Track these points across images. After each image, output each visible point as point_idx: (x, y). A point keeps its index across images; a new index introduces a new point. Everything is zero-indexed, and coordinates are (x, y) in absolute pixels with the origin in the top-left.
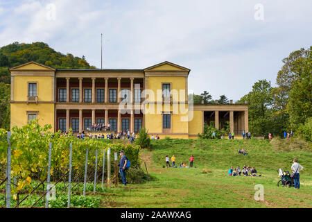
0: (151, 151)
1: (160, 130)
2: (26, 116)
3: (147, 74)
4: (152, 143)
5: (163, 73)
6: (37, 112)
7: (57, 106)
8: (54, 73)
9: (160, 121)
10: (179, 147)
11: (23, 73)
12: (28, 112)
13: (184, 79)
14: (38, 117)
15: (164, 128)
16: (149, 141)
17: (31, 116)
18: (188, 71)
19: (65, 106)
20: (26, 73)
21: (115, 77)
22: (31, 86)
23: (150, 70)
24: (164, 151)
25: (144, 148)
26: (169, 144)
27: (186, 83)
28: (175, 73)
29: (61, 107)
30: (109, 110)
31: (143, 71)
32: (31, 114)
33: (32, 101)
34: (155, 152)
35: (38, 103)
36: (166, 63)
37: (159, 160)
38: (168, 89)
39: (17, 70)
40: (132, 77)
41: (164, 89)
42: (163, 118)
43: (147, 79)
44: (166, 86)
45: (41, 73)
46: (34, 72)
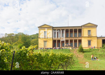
0: (83, 53)
1: (87, 46)
3: (83, 27)
4: (84, 50)
6: (46, 41)
8: (52, 28)
9: (87, 43)
10: (94, 52)
11: (42, 28)
12: (44, 41)
13: (95, 29)
14: (47, 43)
15: (88, 45)
16: (83, 49)
18: (97, 26)
21: (72, 29)
23: (84, 26)
24: (89, 53)
25: (81, 52)
26: (90, 50)
27: (96, 30)
28: (92, 27)
30: (70, 40)
31: (81, 27)
32: (45, 42)
34: (85, 53)
36: (89, 23)
37: (86, 56)
38: (90, 32)
39: (41, 28)
40: (78, 28)
41: (89, 32)
42: (88, 42)
43: (82, 29)
44: (89, 31)
45: (48, 28)
46: (46, 28)
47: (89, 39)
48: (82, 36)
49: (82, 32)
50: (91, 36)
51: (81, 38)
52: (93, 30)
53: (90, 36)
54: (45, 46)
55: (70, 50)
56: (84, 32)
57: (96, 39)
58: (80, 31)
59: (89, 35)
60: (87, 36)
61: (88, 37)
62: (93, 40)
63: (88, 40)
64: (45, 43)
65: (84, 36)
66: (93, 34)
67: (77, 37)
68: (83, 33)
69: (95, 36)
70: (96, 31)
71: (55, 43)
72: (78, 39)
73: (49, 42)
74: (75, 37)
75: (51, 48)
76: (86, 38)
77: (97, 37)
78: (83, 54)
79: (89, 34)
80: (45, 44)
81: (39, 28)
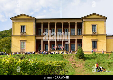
0: (84, 60)
1: (91, 50)
2: (20, 43)
3: (84, 20)
4: (85, 56)
5: (93, 19)
7: (36, 37)
8: (34, 20)
9: (91, 44)
10: (101, 58)
11: (18, 21)
12: (20, 41)
14: (26, 44)
15: (93, 48)
16: (83, 54)
17: (22, 43)
18: (106, 18)
19: (41, 37)
20: (20, 20)
21: (67, 22)
22: (23, 27)
23: (86, 18)
24: (92, 61)
25: (80, 59)
26: (95, 56)
27: (105, 24)
28: (99, 19)
29: (39, 38)
31: (82, 19)
32: (23, 42)
33: (23, 35)
34: (87, 61)
35: (26, 36)
36: (94, 14)
37: (89, 66)
38: (95, 28)
39: (15, 19)
40: (76, 22)
41: (93, 28)
43: (84, 23)
44: (94, 26)
45: (28, 20)
46: (24, 20)
47: (94, 38)
48: (83, 33)
49: (83, 27)
50: (97, 34)
51: (82, 37)
52: (99, 24)
53: (95, 34)
54: (22, 48)
55: (63, 56)
56: (87, 28)
57: (105, 38)
58: (80, 26)
59: (93, 33)
60: (91, 33)
61: (92, 35)
62: (100, 40)
63: (92, 40)
64: (22, 45)
65: (87, 34)
66: (100, 31)
67: (75, 36)
68: (85, 29)
69: (104, 34)
70: (105, 26)
71: (39, 45)
72: (76, 38)
73: (29, 42)
74: (72, 35)
75: (31, 53)
76: (89, 36)
77: (107, 36)
78: (84, 62)
79: (93, 31)
80: (22, 46)
81: (12, 19)
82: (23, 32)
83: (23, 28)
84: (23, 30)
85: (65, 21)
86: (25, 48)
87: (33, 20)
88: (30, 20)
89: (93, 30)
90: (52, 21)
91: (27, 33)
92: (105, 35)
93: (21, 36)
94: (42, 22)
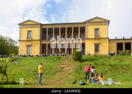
2: (26, 47)
5: (95, 23)
6: (31, 45)
7: (42, 42)
8: (40, 25)
9: (93, 48)
11: (25, 26)
12: (27, 45)
13: (106, 26)
14: (32, 48)
15: (95, 52)
17: (28, 47)
18: (109, 22)
19: (46, 42)
20: (26, 26)
21: (71, 26)
22: (29, 32)
23: (89, 22)
27: (108, 28)
28: (101, 23)
29: (44, 42)
31: (85, 23)
33: (29, 39)
35: (32, 40)
36: (97, 18)
38: (98, 32)
39: (22, 25)
40: (79, 26)
41: (96, 32)
42: (95, 47)
43: (86, 27)
44: (97, 30)
45: (34, 25)
46: (30, 26)
47: (96, 42)
48: (86, 37)
49: (86, 31)
50: (99, 37)
51: (85, 41)
52: (102, 28)
53: (97, 37)
54: (28, 52)
55: (60, 58)
57: (108, 42)
58: (83, 30)
59: (95, 36)
60: (93, 37)
61: (95, 39)
62: (103, 44)
63: (94, 43)
64: (28, 49)
65: (89, 37)
66: (102, 35)
68: (88, 33)
69: (106, 37)
70: (108, 30)
73: (34, 47)
76: (91, 40)
77: (109, 40)
79: (96, 35)
80: (28, 51)
81: (19, 25)
82: (29, 37)
83: (29, 34)
84: (29, 35)
85: (69, 26)
86: (30, 52)
87: (38, 25)
88: (36, 25)
89: (96, 33)
90: (57, 26)
91: (33, 38)
92: (108, 38)
93: (27, 41)
94: (47, 27)
